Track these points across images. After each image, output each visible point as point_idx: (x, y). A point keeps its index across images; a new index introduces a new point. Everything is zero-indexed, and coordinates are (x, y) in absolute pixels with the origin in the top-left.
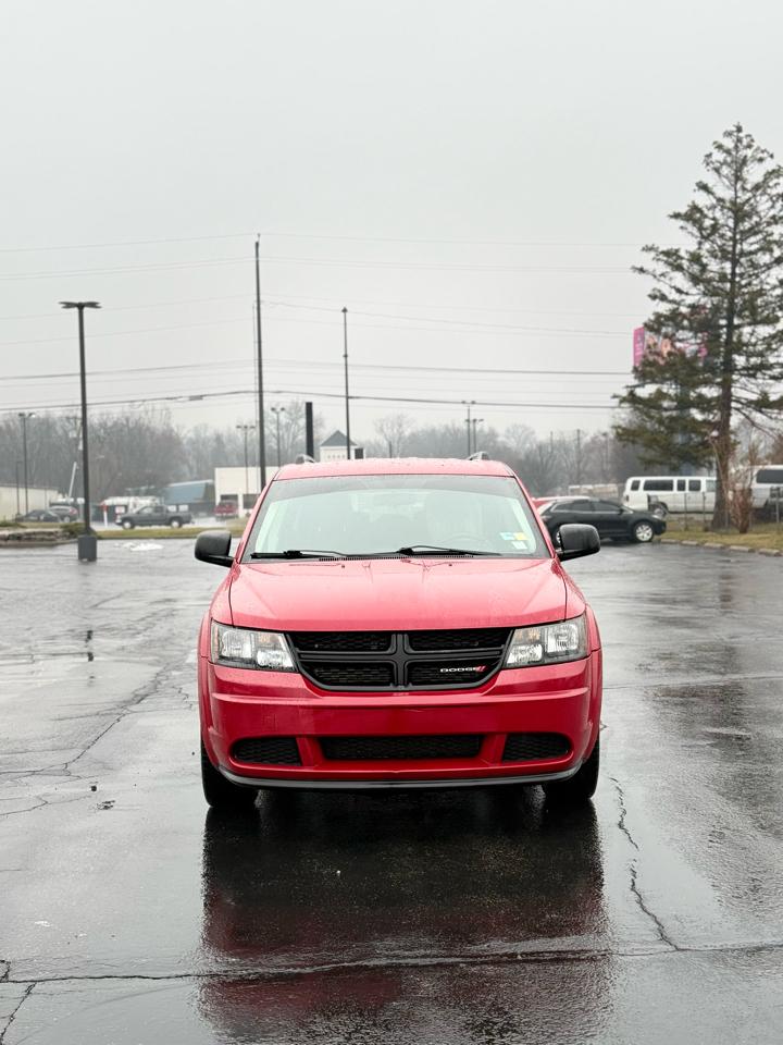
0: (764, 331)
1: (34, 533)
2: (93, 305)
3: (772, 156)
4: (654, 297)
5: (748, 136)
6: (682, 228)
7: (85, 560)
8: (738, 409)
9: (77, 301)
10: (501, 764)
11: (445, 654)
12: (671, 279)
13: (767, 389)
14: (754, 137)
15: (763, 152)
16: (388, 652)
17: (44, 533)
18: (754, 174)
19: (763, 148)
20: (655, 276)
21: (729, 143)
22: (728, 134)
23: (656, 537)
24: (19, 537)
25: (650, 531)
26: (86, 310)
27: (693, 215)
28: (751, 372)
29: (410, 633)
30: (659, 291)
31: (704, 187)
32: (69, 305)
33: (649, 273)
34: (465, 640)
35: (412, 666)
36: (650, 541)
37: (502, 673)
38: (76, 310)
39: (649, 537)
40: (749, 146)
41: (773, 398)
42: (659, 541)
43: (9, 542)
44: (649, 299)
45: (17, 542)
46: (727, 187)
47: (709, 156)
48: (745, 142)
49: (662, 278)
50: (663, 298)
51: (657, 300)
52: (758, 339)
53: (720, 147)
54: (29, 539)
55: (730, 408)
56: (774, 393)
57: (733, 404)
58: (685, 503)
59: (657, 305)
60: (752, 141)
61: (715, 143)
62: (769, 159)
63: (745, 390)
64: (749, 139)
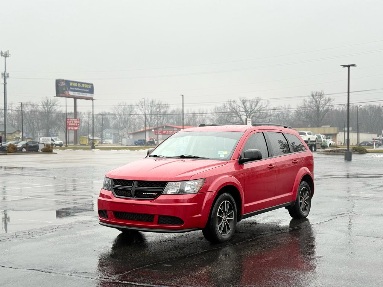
1: (340, 150)
2: (353, 65)
7: (346, 160)
9: (347, 64)
10: (158, 225)
11: (146, 188)
16: (131, 187)
17: (343, 150)
24: (334, 151)
26: (351, 67)
29: (138, 181)
32: (344, 66)
34: (153, 184)
35: (136, 192)
37: (161, 196)
38: (347, 68)
43: (331, 153)
45: (333, 153)
54: (338, 152)
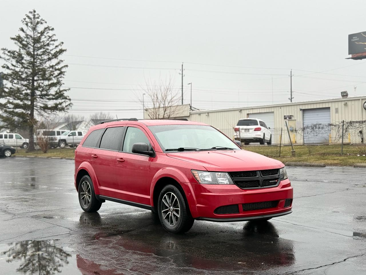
0: (46, 83)
3: (46, 22)
4: (3, 67)
5: (38, 14)
6: (15, 43)
8: (37, 110)
12: (11, 61)
13: (46, 103)
14: (40, 15)
15: (43, 20)
18: (40, 28)
19: (43, 19)
20: (5, 60)
21: (31, 16)
22: (31, 12)
23: (12, 155)
25: (10, 153)
27: (19, 39)
28: (41, 97)
29: (261, 171)
30: (6, 65)
31: (22, 30)
33: (3, 58)
35: (265, 181)
36: (10, 156)
39: (10, 155)
40: (38, 18)
41: (49, 106)
42: (14, 156)
44: (2, 68)
46: (31, 31)
47: (25, 19)
48: (37, 16)
49: (8, 61)
50: (8, 68)
51: (5, 69)
52: (44, 85)
53: (28, 17)
55: (33, 109)
56: (50, 104)
57: (35, 108)
58: (17, 143)
59: (5, 70)
60: (39, 16)
61: (26, 15)
62: (45, 23)
63: (39, 103)
64: (38, 15)
